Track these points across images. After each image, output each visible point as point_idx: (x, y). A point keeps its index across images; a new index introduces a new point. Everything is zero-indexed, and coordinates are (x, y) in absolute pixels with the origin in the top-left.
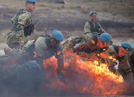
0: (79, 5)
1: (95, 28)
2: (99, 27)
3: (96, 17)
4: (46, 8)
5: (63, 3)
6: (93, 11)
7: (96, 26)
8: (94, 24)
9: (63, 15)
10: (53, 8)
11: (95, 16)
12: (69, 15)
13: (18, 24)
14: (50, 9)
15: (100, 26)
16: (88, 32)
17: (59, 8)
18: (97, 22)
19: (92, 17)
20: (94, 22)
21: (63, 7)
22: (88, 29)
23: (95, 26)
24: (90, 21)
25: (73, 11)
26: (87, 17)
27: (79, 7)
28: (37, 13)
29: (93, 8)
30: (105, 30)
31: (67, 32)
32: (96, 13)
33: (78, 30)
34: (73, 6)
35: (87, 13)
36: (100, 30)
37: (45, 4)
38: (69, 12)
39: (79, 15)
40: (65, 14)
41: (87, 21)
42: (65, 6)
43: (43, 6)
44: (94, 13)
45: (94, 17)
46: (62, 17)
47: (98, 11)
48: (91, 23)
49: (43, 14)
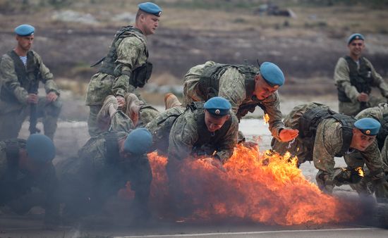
0: (324, 20)
1: (360, 70)
2: (370, 69)
3: (361, 47)
4: (249, 26)
5: (286, 14)
6: (354, 33)
7: (361, 67)
8: (358, 63)
9: (287, 43)
10: (265, 26)
11: (360, 44)
12: (299, 42)
13: (118, 63)
14: (258, 28)
15: (372, 67)
16: (344, 79)
17: (277, 27)
18: (364, 58)
19: (353, 47)
20: (358, 57)
21: (286, 25)
22: (343, 74)
23: (359, 68)
24: (349, 55)
25: (309, 33)
26: (342, 47)
27: (322, 25)
28: (228, 37)
29: (354, 26)
30: (381, 75)
31: (294, 79)
32: (363, 38)
33: (322, 75)
34: (310, 22)
35: (340, 37)
36: (369, 76)
37: (246, 17)
38: (299, 36)
39: (322, 42)
40: (291, 41)
41: (341, 57)
42: (291, 22)
43: (241, 21)
44: (357, 37)
45: (357, 47)
46: (285, 46)
47: (366, 32)
48: (349, 60)
49: (241, 41)
